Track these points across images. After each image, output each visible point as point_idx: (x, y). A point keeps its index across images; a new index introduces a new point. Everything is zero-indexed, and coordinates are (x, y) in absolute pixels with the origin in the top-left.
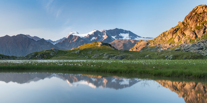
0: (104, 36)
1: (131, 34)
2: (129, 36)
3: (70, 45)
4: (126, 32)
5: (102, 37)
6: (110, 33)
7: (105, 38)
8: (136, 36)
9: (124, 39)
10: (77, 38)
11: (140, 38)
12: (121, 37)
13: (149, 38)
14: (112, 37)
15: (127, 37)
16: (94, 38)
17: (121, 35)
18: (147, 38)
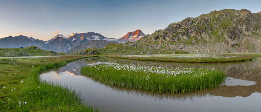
0: (81, 38)
1: (100, 36)
2: (99, 37)
3: (57, 45)
4: (97, 34)
5: (80, 38)
6: (85, 35)
7: (82, 39)
8: (104, 37)
9: (95, 39)
10: (62, 39)
11: (107, 39)
12: (94, 38)
13: (113, 39)
14: (87, 38)
15: (97, 38)
16: (74, 39)
17: (93, 36)
18: (112, 39)
